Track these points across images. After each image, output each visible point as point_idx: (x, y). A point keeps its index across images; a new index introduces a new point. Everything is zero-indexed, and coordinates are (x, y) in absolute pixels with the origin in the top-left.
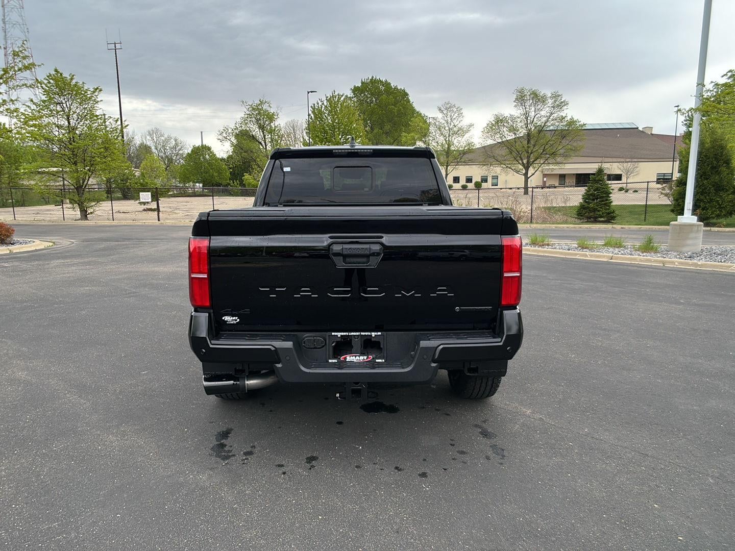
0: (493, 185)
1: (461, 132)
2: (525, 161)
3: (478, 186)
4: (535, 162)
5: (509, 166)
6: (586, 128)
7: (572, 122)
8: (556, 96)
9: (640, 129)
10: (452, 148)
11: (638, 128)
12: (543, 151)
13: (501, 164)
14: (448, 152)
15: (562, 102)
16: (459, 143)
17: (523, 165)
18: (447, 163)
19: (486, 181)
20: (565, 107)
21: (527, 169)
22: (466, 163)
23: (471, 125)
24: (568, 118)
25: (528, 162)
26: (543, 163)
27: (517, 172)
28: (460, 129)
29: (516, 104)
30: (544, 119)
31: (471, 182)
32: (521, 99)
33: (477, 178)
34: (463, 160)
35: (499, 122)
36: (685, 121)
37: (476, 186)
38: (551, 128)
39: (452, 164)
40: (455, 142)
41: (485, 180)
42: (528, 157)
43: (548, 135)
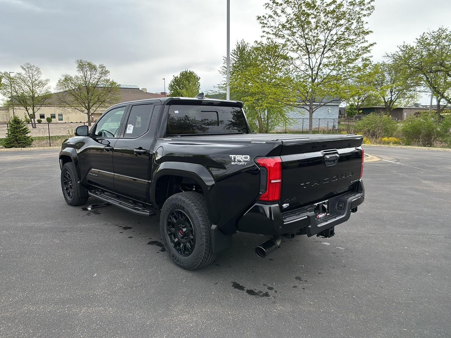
0: (59, 120)
1: (41, 84)
2: (87, 105)
3: (49, 120)
4: (93, 106)
5: (77, 108)
6: (121, 87)
7: (113, 83)
8: (102, 67)
9: (140, 89)
10: (36, 95)
11: (139, 89)
12: (98, 100)
13: (71, 106)
14: (33, 98)
15: (106, 71)
16: (40, 91)
17: (86, 107)
18: (33, 105)
19: (55, 117)
20: (108, 74)
21: (88, 110)
22: (46, 105)
23: (48, 80)
24: (111, 81)
25: (89, 106)
26: (99, 107)
27: (82, 111)
28: (40, 82)
29: (78, 69)
30: (96, 80)
31: (44, 118)
32: (81, 66)
33: (48, 115)
34: (44, 103)
35: (67, 79)
36: (169, 87)
37: (48, 121)
38: (102, 86)
39: (37, 105)
40: (38, 91)
41: (53, 116)
42: (89, 103)
43: (100, 89)
